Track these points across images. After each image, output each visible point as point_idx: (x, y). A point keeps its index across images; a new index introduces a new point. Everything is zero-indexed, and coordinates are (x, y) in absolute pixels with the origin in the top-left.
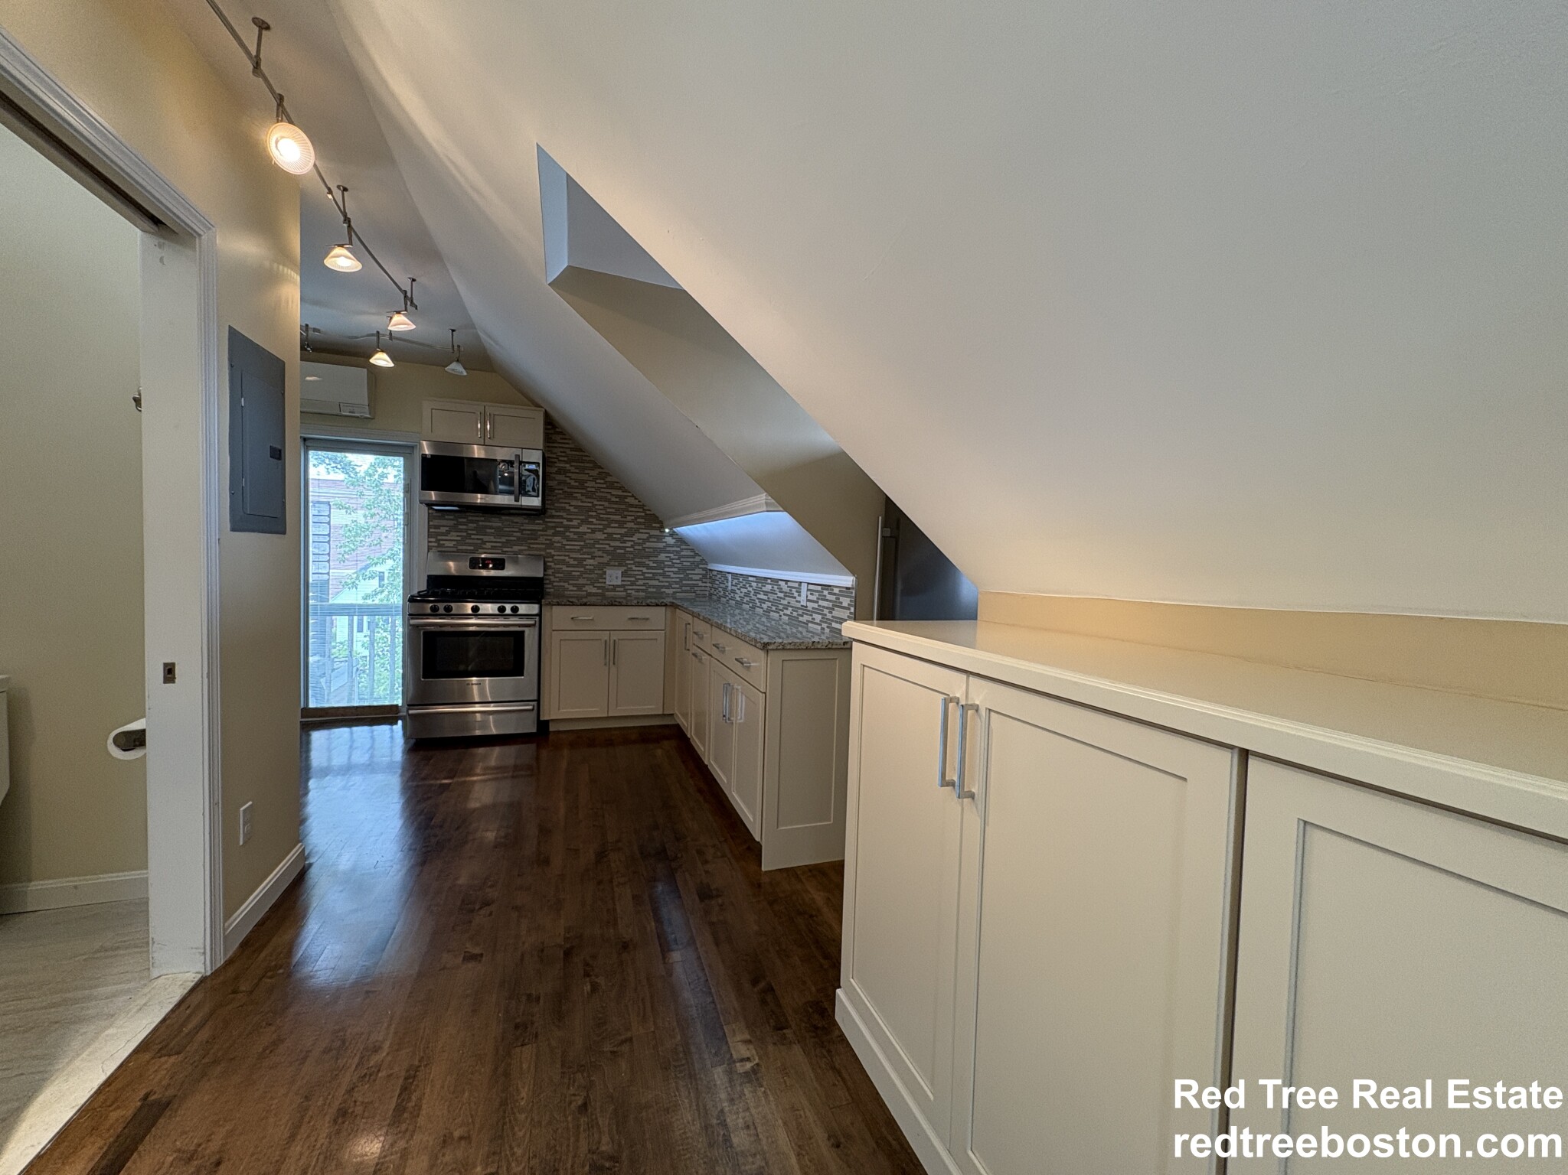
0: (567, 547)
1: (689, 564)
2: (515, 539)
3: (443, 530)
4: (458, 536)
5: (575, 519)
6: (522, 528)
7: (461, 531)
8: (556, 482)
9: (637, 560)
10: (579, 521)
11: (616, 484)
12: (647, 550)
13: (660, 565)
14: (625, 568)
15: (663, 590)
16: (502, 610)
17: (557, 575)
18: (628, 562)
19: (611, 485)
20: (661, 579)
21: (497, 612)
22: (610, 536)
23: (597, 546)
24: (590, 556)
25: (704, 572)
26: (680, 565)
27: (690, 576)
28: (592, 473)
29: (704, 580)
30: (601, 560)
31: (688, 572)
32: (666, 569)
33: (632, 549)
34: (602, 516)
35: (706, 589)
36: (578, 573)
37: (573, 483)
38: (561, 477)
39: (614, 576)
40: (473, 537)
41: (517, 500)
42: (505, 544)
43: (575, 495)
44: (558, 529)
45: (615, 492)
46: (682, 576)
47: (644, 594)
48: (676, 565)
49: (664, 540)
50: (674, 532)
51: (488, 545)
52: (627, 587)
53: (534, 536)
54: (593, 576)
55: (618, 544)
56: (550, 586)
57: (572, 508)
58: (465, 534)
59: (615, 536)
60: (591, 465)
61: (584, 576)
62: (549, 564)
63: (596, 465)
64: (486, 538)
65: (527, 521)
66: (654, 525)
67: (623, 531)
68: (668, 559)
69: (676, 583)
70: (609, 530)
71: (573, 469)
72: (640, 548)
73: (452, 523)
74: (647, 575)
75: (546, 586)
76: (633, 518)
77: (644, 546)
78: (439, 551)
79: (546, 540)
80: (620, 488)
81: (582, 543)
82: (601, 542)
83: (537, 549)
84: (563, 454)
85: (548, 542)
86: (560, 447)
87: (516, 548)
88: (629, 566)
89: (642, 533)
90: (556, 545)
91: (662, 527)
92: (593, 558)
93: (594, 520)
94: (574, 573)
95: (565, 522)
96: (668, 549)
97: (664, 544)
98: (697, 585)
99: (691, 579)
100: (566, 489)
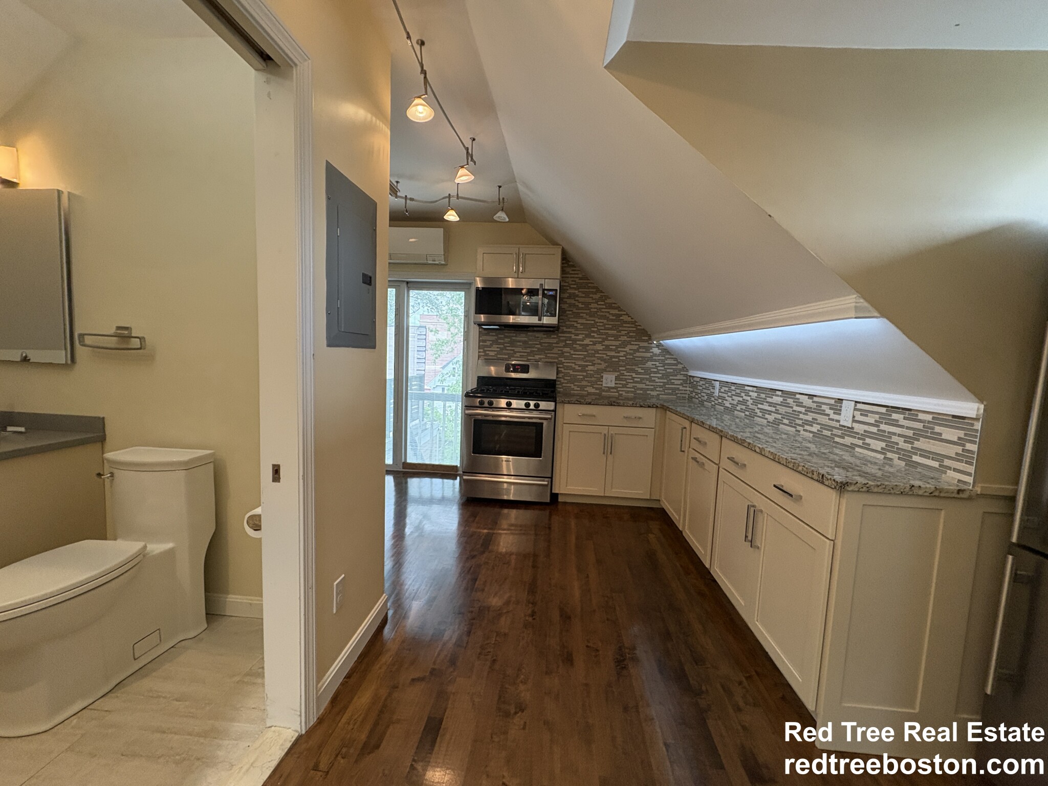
0: (574, 356)
1: (672, 371)
2: (536, 349)
3: (488, 343)
4: (497, 348)
5: (580, 334)
6: (542, 341)
7: (500, 344)
8: (567, 305)
9: (628, 367)
10: (584, 336)
11: (613, 305)
12: (636, 359)
13: (647, 371)
14: (619, 373)
15: (648, 392)
16: (528, 405)
17: (566, 378)
18: (620, 368)
19: (610, 306)
20: (648, 383)
21: (524, 407)
22: (607, 348)
23: (596, 355)
24: (591, 364)
25: (685, 378)
26: (664, 372)
27: (673, 381)
28: (594, 296)
29: (684, 385)
30: (599, 367)
31: (671, 377)
32: (652, 375)
33: (624, 358)
34: (601, 331)
35: (686, 392)
36: (582, 377)
37: (580, 305)
38: (573, 301)
39: (609, 380)
40: (508, 348)
41: (540, 320)
42: (529, 354)
43: (581, 315)
44: (568, 342)
45: (613, 312)
46: (665, 381)
47: (633, 395)
48: (660, 372)
49: (651, 351)
50: (661, 344)
51: (518, 355)
52: (619, 389)
53: (550, 347)
54: (593, 379)
55: (613, 354)
56: (560, 386)
57: (579, 326)
58: (502, 346)
59: (611, 347)
60: (594, 290)
61: (586, 379)
62: (560, 369)
63: (598, 290)
64: (516, 349)
65: (545, 336)
66: (643, 338)
67: (617, 343)
68: (654, 366)
69: (661, 387)
70: (606, 343)
71: (580, 294)
72: (631, 357)
73: (494, 338)
74: (635, 379)
75: (557, 386)
76: (626, 332)
77: (635, 355)
78: (485, 359)
79: (559, 350)
80: (618, 308)
81: (586, 353)
82: (600, 352)
83: (552, 358)
84: (574, 283)
85: (560, 352)
86: (571, 277)
87: (537, 357)
88: (622, 372)
89: (633, 345)
90: (565, 354)
91: (650, 338)
92: (594, 365)
93: (595, 335)
94: (578, 377)
95: (573, 337)
96: (654, 358)
97: (651, 354)
98: (678, 389)
99: (672, 383)
100: (575, 310)
